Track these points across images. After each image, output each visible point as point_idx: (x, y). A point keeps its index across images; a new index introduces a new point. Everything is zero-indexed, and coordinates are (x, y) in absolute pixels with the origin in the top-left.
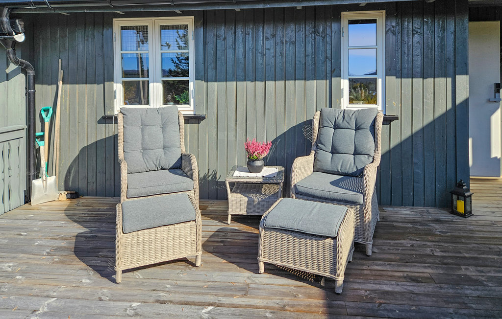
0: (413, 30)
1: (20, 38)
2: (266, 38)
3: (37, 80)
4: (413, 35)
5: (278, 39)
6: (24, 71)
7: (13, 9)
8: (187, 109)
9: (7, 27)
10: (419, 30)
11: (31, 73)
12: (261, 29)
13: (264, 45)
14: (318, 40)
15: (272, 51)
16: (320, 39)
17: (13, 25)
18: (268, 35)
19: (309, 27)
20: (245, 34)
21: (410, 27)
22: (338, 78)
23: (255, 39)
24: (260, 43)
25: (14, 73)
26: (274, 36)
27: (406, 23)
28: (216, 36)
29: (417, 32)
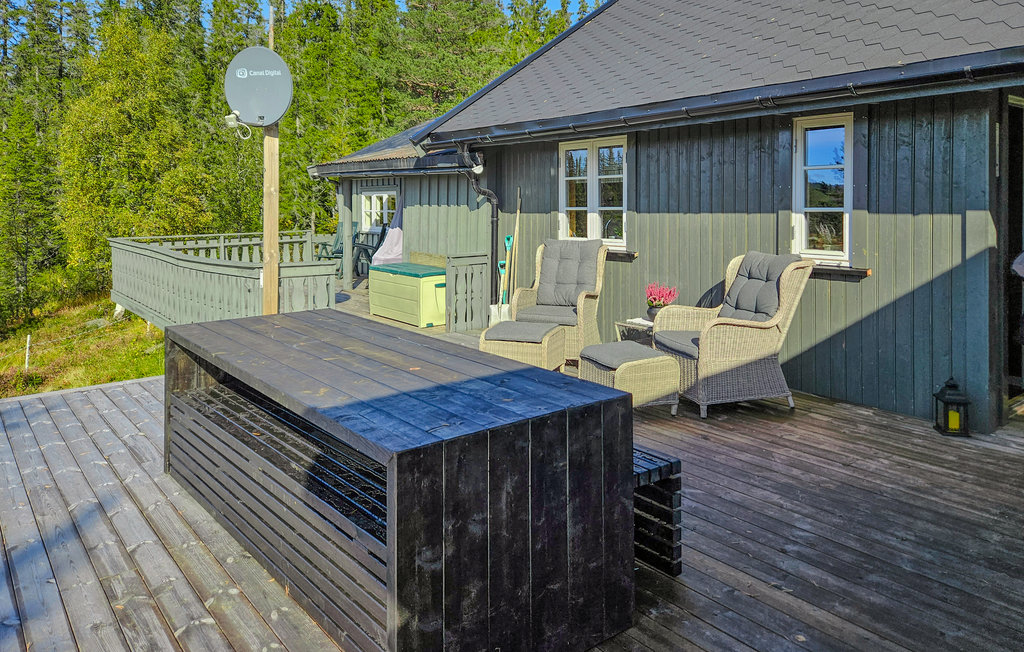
0: (896, 140)
1: (478, 170)
2: (701, 158)
3: (500, 206)
4: (897, 147)
5: (715, 159)
6: (489, 200)
7: (471, 145)
8: (618, 245)
9: (467, 160)
10: (906, 139)
11: (495, 201)
12: (696, 146)
13: (699, 166)
14: (763, 158)
15: (708, 174)
16: (765, 158)
17: (474, 159)
18: (704, 154)
19: (752, 142)
20: (679, 154)
21: (892, 135)
22: (787, 212)
23: (689, 160)
24: (695, 164)
25: (483, 201)
26: (711, 154)
27: (887, 129)
28: (648, 156)
29: (904, 142)
